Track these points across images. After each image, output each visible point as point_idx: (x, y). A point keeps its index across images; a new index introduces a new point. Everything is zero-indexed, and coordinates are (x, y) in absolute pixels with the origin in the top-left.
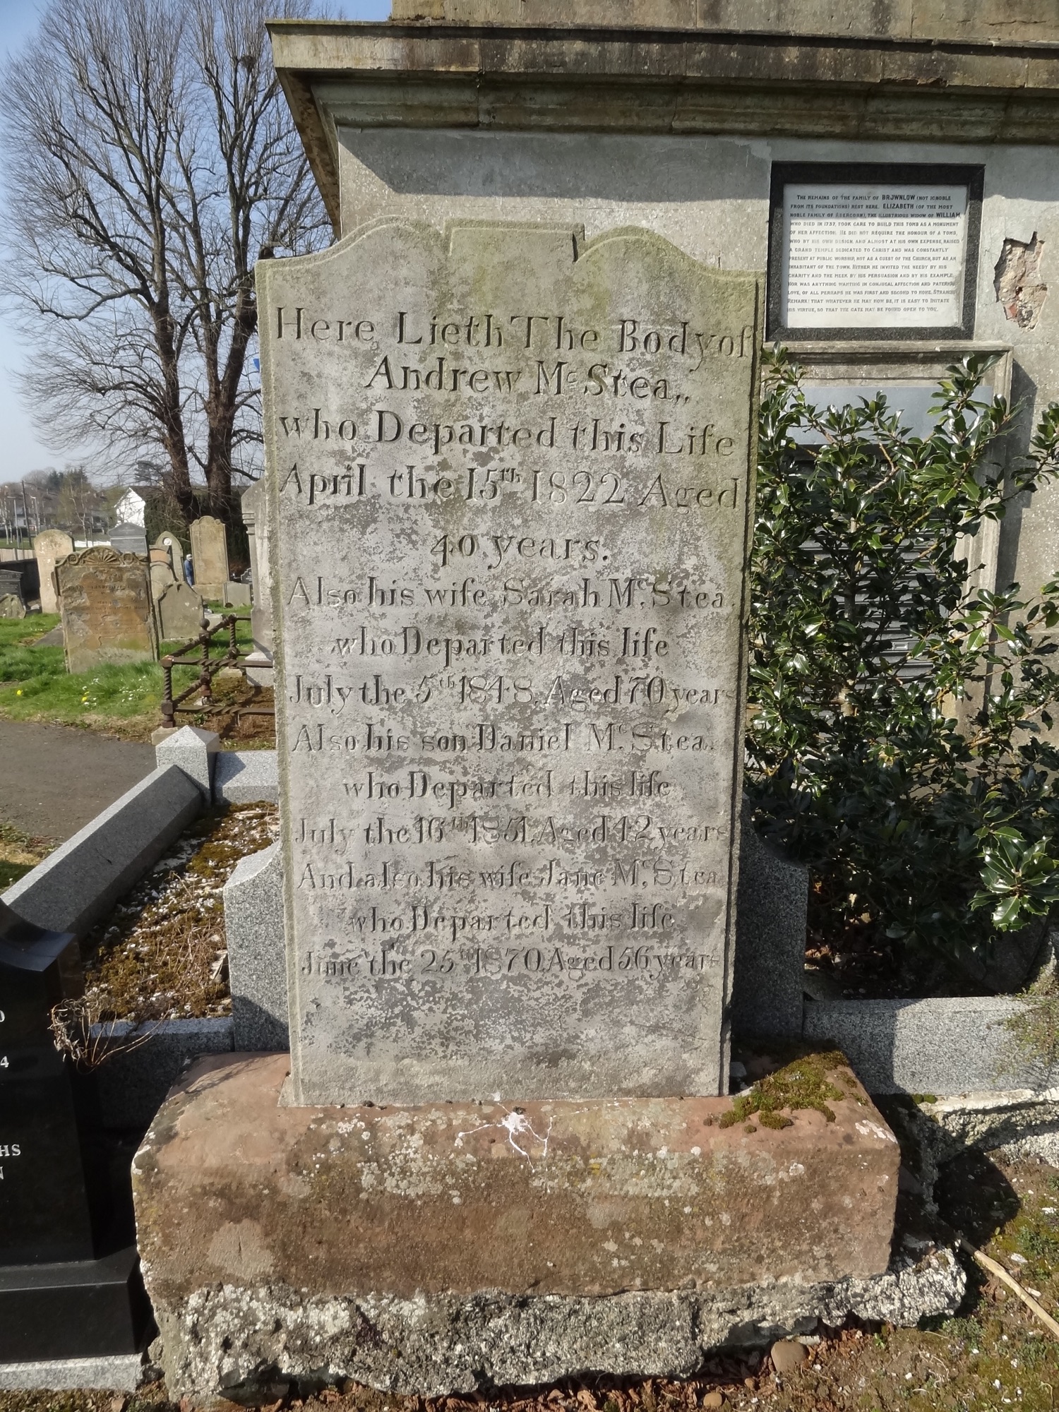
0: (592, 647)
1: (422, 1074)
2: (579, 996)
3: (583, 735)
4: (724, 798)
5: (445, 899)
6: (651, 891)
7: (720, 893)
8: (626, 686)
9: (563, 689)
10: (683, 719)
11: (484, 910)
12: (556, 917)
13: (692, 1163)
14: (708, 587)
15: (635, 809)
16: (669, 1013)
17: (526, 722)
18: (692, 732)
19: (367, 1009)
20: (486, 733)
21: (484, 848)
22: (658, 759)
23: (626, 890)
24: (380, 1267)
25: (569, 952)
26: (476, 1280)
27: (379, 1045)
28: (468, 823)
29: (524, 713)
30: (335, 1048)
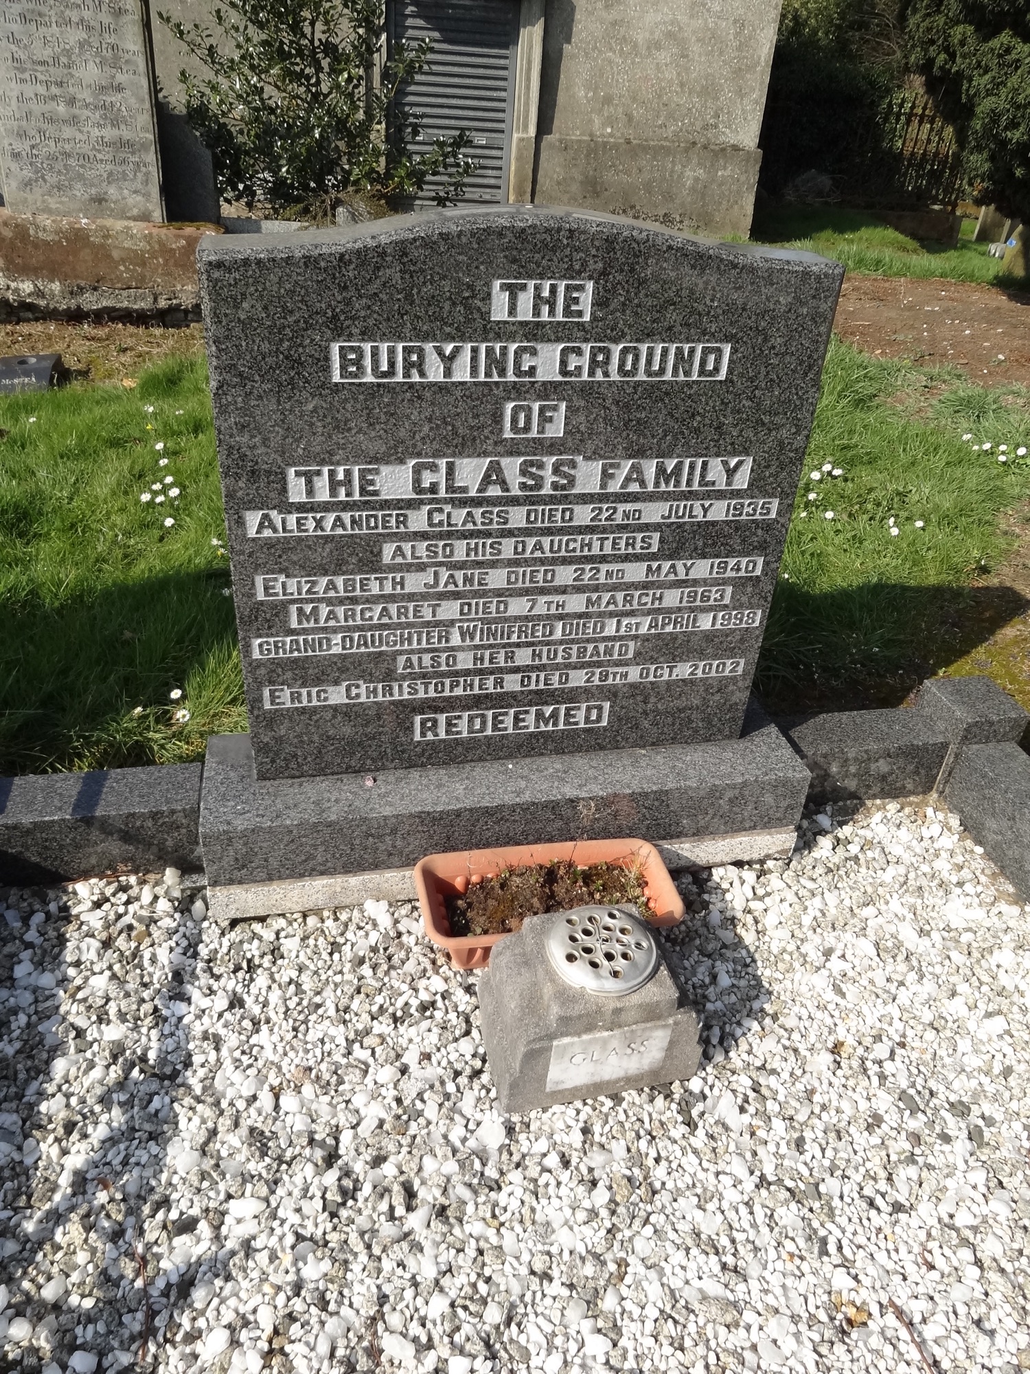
0: (89, 28)
1: (53, 203)
2: (105, 175)
3: (91, 65)
4: (147, 97)
5: (50, 130)
6: (126, 133)
7: (151, 137)
8: (104, 46)
9: (81, 45)
10: (127, 62)
11: (65, 136)
12: (93, 141)
13: (146, 236)
14: (128, 7)
15: (115, 98)
16: (140, 186)
17: (69, 58)
18: (132, 68)
19: (28, 173)
20: (56, 60)
21: (62, 109)
22: (121, 78)
23: (115, 132)
24: (42, 269)
25: (99, 156)
26: (76, 277)
27: (35, 189)
28: (54, 98)
29: (68, 53)
30: (18, 188)
